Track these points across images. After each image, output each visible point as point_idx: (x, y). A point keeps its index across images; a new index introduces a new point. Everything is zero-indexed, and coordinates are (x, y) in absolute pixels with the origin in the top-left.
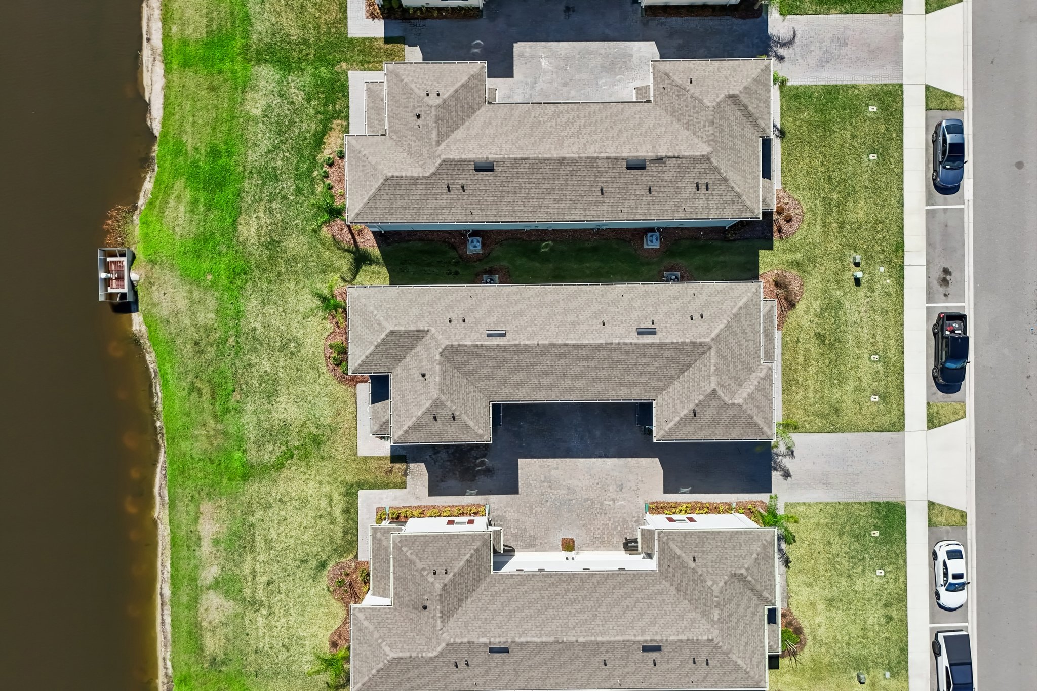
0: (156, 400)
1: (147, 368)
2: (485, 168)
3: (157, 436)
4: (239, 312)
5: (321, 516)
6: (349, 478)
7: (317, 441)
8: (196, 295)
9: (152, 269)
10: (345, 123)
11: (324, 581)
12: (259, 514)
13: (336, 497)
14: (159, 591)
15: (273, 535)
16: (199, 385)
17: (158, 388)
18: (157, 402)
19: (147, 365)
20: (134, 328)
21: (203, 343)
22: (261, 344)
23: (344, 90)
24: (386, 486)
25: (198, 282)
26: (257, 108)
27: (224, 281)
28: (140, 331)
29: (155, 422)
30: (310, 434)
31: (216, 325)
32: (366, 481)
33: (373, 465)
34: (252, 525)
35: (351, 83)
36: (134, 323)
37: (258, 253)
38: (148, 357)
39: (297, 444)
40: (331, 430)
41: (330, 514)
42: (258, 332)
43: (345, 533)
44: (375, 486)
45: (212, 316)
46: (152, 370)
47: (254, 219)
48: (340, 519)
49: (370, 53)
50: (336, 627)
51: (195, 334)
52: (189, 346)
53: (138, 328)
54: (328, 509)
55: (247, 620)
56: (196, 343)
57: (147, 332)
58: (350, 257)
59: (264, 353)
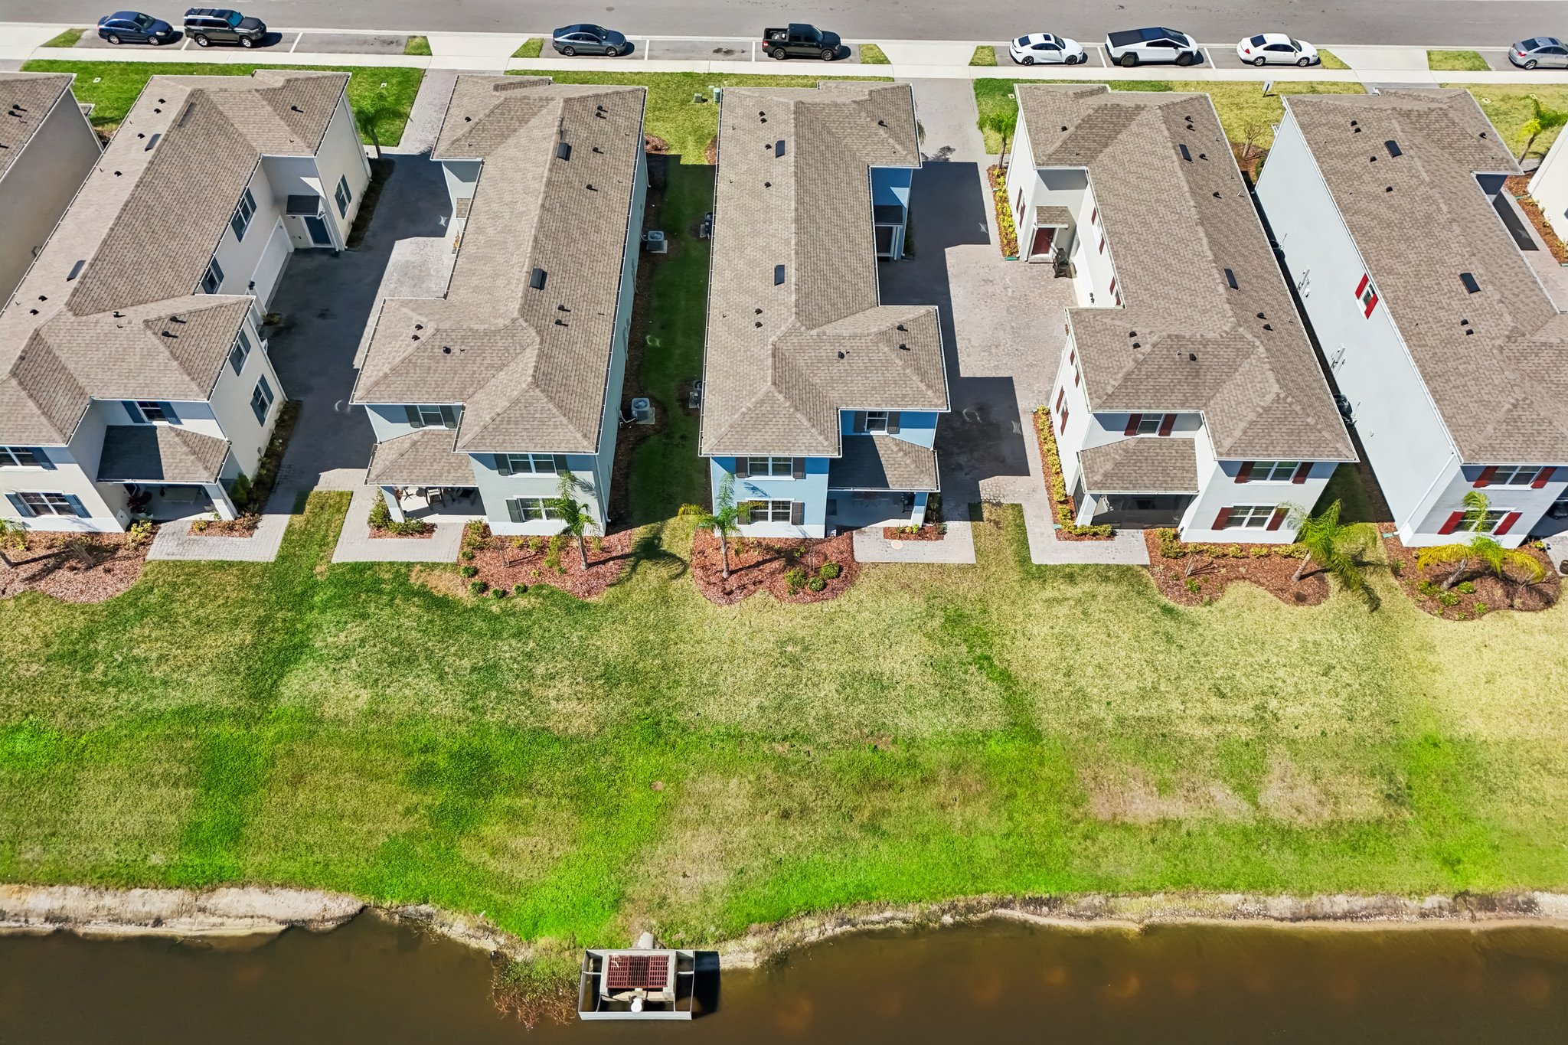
0: (899, 924)
1: (835, 939)
2: (539, 279)
3: (972, 922)
4: (729, 735)
5: (1084, 613)
6: (1015, 576)
7: (956, 620)
8: (692, 812)
9: (633, 901)
10: (418, 567)
11: (1197, 611)
12: (1097, 710)
13: (1049, 593)
14: (1287, 925)
15: (1132, 686)
16: (867, 814)
17: (875, 917)
18: (905, 921)
19: (827, 940)
20: (751, 965)
21: (786, 804)
22: (789, 697)
23: (359, 568)
24: (1021, 528)
25: (666, 809)
26: (357, 697)
27: (669, 760)
28: (757, 950)
29: (943, 927)
30: (943, 627)
31: (751, 777)
32: (1017, 553)
33: (988, 543)
34: (1121, 721)
35: (351, 559)
36: (739, 965)
37: (621, 701)
38: (813, 937)
39: (964, 648)
40: (934, 597)
41: (1079, 601)
42: (766, 704)
43: (1107, 579)
44: (1023, 542)
45: (734, 782)
46: (838, 930)
47: (560, 707)
48: (1087, 587)
49: (311, 535)
50: (1270, 596)
51: (767, 818)
52: (791, 831)
53: (751, 955)
54: (1072, 603)
55: (1297, 734)
56: (786, 815)
57: (760, 932)
58: (645, 564)
59: (806, 693)
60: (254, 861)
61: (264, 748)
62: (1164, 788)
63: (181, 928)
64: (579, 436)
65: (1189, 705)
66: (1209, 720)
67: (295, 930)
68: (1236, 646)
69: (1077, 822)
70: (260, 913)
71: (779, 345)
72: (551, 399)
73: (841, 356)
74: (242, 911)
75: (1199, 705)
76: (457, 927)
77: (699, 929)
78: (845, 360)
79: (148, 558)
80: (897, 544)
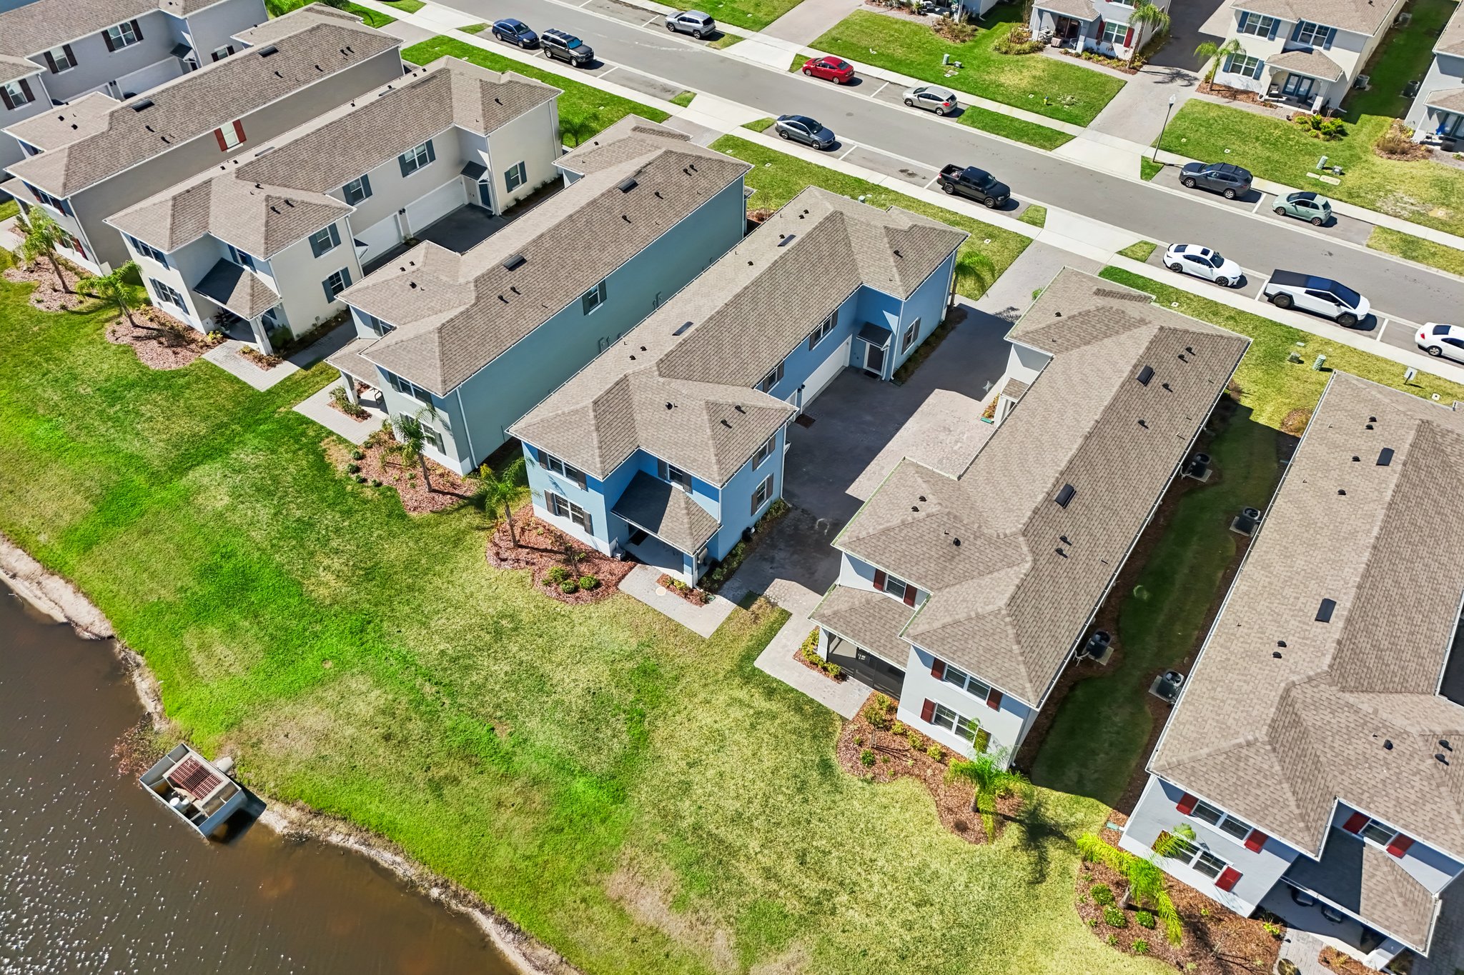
0: (398, 872)
1: (348, 851)
2: (516, 263)
3: (449, 908)
4: (405, 657)
5: (753, 726)
6: (728, 666)
7: (649, 671)
8: (331, 696)
9: (241, 731)
10: (334, 437)
11: (852, 780)
12: (686, 805)
13: (742, 694)
15: (731, 806)
16: (442, 773)
17: (388, 855)
18: (404, 872)
19: (343, 848)
20: (278, 830)
21: (395, 728)
22: (470, 656)
23: (302, 421)
24: (772, 632)
25: (319, 682)
26: (221, 500)
27: (350, 652)
28: (292, 822)
29: (427, 896)
30: (632, 672)
31: (390, 697)
32: (749, 649)
33: (733, 629)
34: (696, 828)
35: (302, 413)
36: (272, 824)
37: (361, 593)
38: (335, 839)
39: (631, 697)
40: (648, 646)
41: (758, 713)
42: (450, 651)
43: (799, 710)
44: (762, 644)
45: (377, 692)
46: (356, 847)
47: (323, 574)
48: (774, 706)
49: (298, 386)
50: (933, 809)
51: (374, 731)
52: (381, 751)
53: (285, 823)
54: (751, 712)
55: (840, 938)
56: (387, 738)
57: (303, 809)
58: (471, 509)
59: (484, 661)
60: (86, 569)
61: (147, 502)
62: (680, 904)
63: (21, 588)
64: (440, 379)
65: (766, 852)
66: (769, 874)
67: (69, 627)
68: (857, 830)
69: (587, 883)
70: (61, 604)
71: (631, 378)
72: (442, 344)
73: (669, 406)
74: (55, 596)
75: (774, 857)
76: (144, 684)
77: (264, 779)
78: (670, 412)
79: (203, 356)
80: (662, 591)
